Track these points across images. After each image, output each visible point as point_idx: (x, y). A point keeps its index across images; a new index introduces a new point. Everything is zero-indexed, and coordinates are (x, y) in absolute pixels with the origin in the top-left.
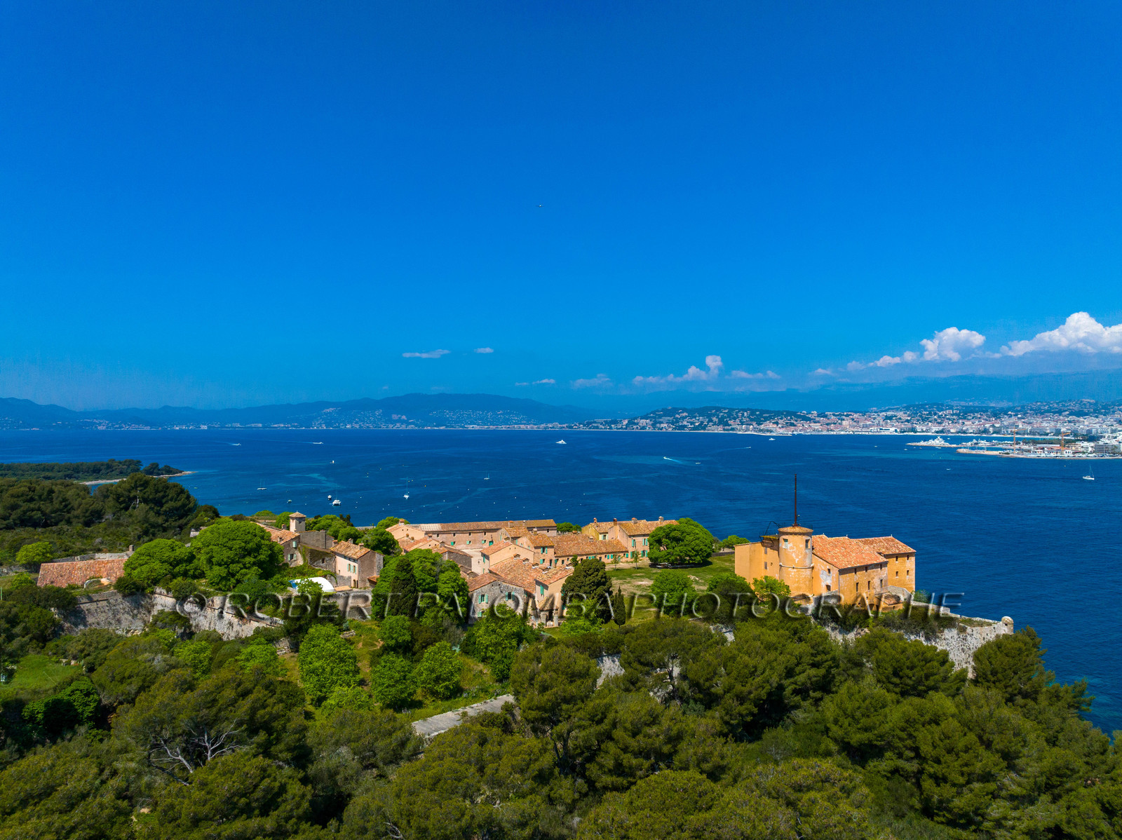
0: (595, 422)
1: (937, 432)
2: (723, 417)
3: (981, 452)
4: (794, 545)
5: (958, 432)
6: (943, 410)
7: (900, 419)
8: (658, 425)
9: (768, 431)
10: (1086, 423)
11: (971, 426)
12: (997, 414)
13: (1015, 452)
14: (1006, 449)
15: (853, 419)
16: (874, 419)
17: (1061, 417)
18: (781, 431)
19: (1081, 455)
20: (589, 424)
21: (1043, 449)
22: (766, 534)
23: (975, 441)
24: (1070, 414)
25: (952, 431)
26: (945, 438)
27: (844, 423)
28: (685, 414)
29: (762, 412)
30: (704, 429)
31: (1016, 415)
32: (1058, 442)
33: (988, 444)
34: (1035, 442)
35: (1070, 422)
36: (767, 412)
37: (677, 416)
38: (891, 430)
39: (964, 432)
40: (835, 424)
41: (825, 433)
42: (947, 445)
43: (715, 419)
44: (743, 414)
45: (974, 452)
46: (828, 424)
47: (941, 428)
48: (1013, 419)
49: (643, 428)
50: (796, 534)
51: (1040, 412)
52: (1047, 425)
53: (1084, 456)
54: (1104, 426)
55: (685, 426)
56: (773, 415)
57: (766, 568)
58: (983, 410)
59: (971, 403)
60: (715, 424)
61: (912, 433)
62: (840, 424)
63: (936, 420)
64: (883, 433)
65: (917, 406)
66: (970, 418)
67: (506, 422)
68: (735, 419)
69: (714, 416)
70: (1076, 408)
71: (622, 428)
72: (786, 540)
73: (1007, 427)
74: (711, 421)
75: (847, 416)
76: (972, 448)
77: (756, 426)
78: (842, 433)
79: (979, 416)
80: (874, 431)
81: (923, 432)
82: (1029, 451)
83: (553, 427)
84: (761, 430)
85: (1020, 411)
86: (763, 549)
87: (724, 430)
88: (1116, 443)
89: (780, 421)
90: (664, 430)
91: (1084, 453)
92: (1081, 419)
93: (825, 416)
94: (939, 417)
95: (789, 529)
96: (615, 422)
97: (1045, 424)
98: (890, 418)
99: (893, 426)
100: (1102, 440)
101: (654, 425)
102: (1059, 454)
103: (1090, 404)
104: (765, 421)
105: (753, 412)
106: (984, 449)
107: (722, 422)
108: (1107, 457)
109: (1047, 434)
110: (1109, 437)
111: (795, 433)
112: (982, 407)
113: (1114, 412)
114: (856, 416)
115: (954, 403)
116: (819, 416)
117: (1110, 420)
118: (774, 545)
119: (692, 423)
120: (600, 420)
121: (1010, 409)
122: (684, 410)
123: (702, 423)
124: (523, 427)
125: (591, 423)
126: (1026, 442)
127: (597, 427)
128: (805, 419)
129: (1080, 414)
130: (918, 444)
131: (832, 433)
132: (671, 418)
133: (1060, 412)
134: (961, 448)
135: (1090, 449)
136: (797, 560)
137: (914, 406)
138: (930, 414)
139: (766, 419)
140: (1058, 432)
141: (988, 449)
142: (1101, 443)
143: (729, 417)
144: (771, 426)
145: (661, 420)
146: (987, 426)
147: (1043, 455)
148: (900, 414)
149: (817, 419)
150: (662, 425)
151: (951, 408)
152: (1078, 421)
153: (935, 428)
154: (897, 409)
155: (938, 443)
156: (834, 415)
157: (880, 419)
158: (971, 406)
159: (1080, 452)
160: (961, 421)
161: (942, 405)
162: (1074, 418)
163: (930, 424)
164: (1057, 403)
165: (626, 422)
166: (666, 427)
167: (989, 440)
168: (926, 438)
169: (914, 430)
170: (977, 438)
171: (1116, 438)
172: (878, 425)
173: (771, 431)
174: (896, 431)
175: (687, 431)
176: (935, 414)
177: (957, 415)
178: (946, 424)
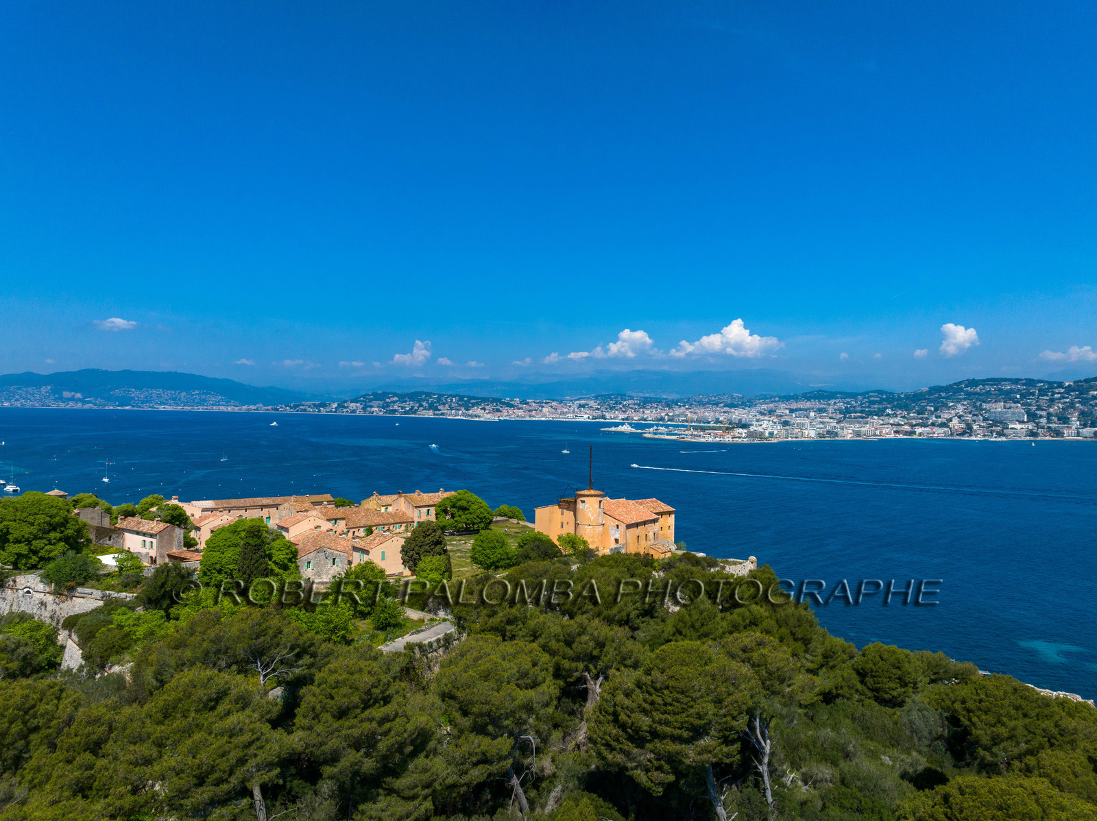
0: (303, 405)
1: (623, 419)
2: (432, 403)
3: (662, 437)
4: (590, 506)
5: (640, 420)
6: (625, 400)
7: (592, 407)
8: (369, 409)
9: (476, 416)
10: (737, 414)
11: (650, 414)
12: (670, 404)
13: (689, 436)
14: (682, 434)
15: (552, 407)
16: (570, 406)
17: (718, 409)
18: (489, 416)
19: (737, 439)
20: (295, 406)
21: (710, 434)
22: (563, 497)
23: (655, 428)
24: (725, 406)
25: (635, 418)
26: (630, 424)
27: (544, 409)
28: (396, 399)
29: (470, 398)
30: (415, 413)
31: (684, 406)
32: (720, 428)
33: (666, 430)
34: (703, 429)
35: (725, 412)
36: (474, 398)
37: (388, 400)
38: (585, 417)
39: (645, 420)
40: (536, 410)
41: (528, 419)
42: (634, 430)
43: (425, 404)
44: (452, 400)
45: (657, 437)
46: (529, 411)
47: (626, 416)
48: (682, 409)
49: (354, 411)
50: (592, 496)
51: (702, 404)
52: (709, 415)
53: (740, 440)
54: (750, 416)
55: (395, 411)
56: (480, 401)
57: (562, 527)
58: (659, 401)
59: (648, 395)
60: (425, 409)
61: (602, 420)
62: (541, 411)
63: (621, 408)
64: (578, 420)
65: (604, 396)
66: (648, 407)
67: (202, 402)
68: (444, 404)
69: (424, 401)
70: (729, 401)
71: (331, 411)
72: (583, 502)
73: (678, 416)
74: (421, 406)
75: (546, 403)
76: (655, 434)
77: (464, 411)
78: (543, 419)
79: (656, 406)
80: (570, 417)
81: (612, 419)
82: (700, 436)
83: (257, 409)
84: (469, 416)
85: (687, 402)
86: (559, 511)
87: (434, 414)
88: (762, 430)
89: (487, 407)
90: (375, 414)
91: (740, 438)
92: (733, 410)
93: (527, 403)
94: (624, 406)
95: (586, 492)
96: (324, 405)
97: (707, 414)
98: (583, 406)
99: (586, 413)
100: (752, 427)
101: (364, 409)
102: (721, 439)
103: (739, 398)
104: (473, 407)
105: (461, 398)
106: (664, 434)
107: (431, 407)
108: (756, 441)
109: (709, 423)
110: (756, 425)
111: (501, 418)
112: (657, 398)
113: (756, 405)
114: (554, 403)
115: (634, 394)
116: (522, 403)
117: (753, 411)
118: (572, 506)
119: (402, 408)
120: (308, 403)
121: (678, 401)
122: (395, 395)
123: (412, 407)
124: (223, 409)
125: (298, 406)
126: (696, 428)
127: (305, 410)
128: (510, 405)
129: (732, 406)
130: (610, 429)
131: (534, 419)
132: (381, 403)
133: (717, 404)
134: (645, 433)
135: (744, 435)
136: (592, 518)
137: (602, 396)
138: (616, 403)
139: (474, 405)
140: (717, 421)
141: (667, 434)
142: (752, 430)
143: (438, 402)
144: (478, 411)
145: (371, 404)
146: (663, 414)
147: (710, 439)
148: (591, 403)
149: (520, 406)
150: (373, 409)
151: (632, 398)
152: (731, 412)
153: (622, 416)
154: (588, 399)
155: (626, 428)
156: (534, 402)
157: (575, 407)
158: (648, 397)
159: (737, 437)
160: (641, 410)
161: (625, 395)
162: (726, 409)
163: (616, 412)
164: (715, 397)
165: (335, 405)
166: (376, 411)
167: (667, 426)
168: (616, 425)
169: (603, 417)
170: (657, 425)
171: (761, 426)
172: (574, 412)
173: (479, 417)
174: (589, 417)
175: (398, 415)
176: (620, 403)
177: (639, 405)
178: (630, 413)
